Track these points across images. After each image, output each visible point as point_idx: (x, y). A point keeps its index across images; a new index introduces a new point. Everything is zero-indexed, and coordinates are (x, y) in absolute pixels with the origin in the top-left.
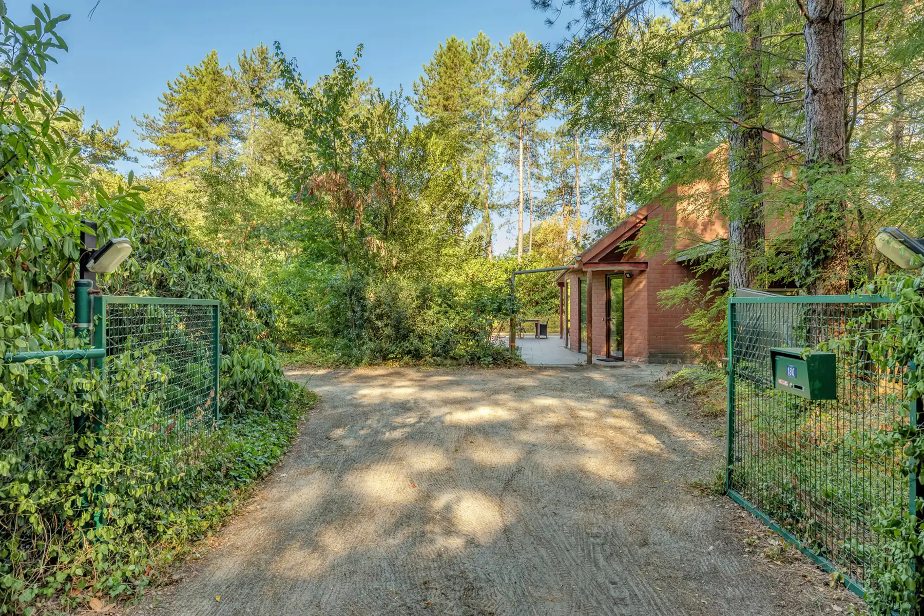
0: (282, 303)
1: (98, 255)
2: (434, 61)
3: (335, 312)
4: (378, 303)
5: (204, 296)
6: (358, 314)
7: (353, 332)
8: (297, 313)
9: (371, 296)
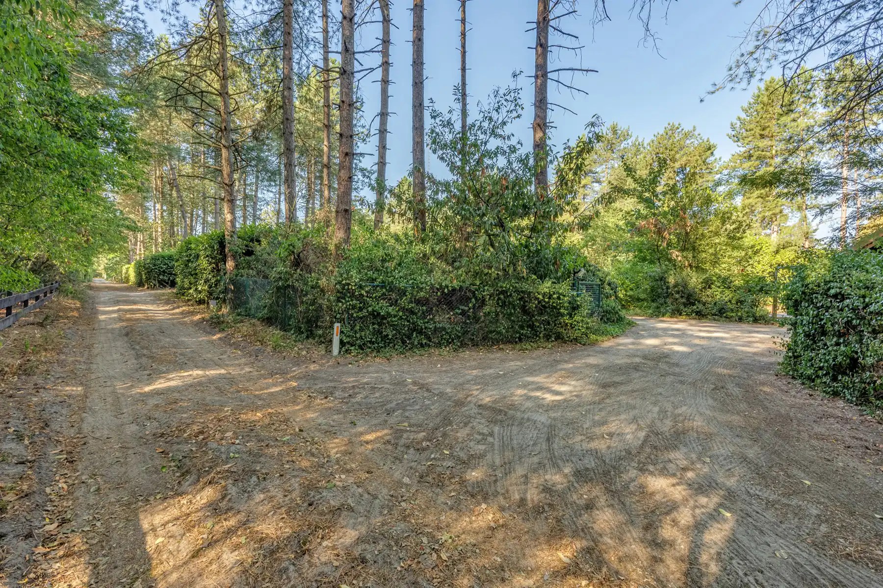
0: (623, 284)
1: (577, 272)
2: (752, 101)
3: (653, 289)
4: (676, 286)
5: (592, 281)
6: (665, 290)
7: (662, 300)
8: (631, 289)
9: (671, 280)
